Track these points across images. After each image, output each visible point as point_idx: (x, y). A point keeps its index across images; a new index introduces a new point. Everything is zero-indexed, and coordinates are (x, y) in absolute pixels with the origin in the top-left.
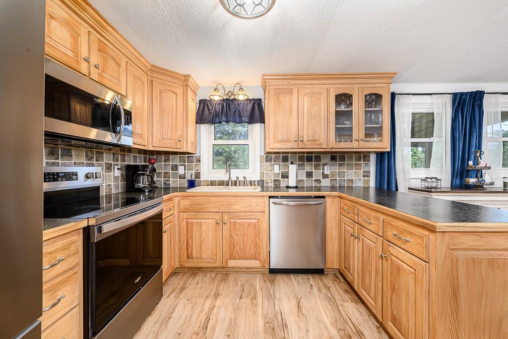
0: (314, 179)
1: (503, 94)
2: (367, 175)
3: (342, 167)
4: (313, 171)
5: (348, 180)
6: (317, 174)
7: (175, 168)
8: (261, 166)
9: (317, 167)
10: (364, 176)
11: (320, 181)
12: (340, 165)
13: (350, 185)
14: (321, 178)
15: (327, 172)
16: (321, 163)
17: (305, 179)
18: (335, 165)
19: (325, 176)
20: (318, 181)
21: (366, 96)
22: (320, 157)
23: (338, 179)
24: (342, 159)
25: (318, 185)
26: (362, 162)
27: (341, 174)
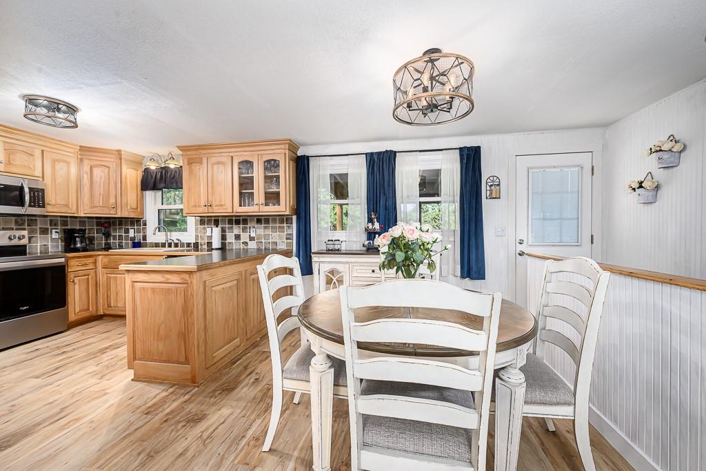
0: (241, 241)
1: (420, 151)
2: (289, 237)
3: (267, 230)
4: (241, 233)
5: (272, 243)
6: (245, 237)
7: (127, 231)
8: (196, 229)
9: (244, 230)
10: (287, 239)
11: (247, 243)
12: (265, 228)
13: (275, 247)
14: (248, 241)
15: (253, 235)
16: (248, 226)
17: (234, 241)
18: (261, 228)
19: (252, 239)
20: (245, 243)
21: (265, 162)
22: (246, 220)
23: (263, 241)
24: (267, 221)
25: (246, 247)
26: (285, 225)
27: (266, 237)
